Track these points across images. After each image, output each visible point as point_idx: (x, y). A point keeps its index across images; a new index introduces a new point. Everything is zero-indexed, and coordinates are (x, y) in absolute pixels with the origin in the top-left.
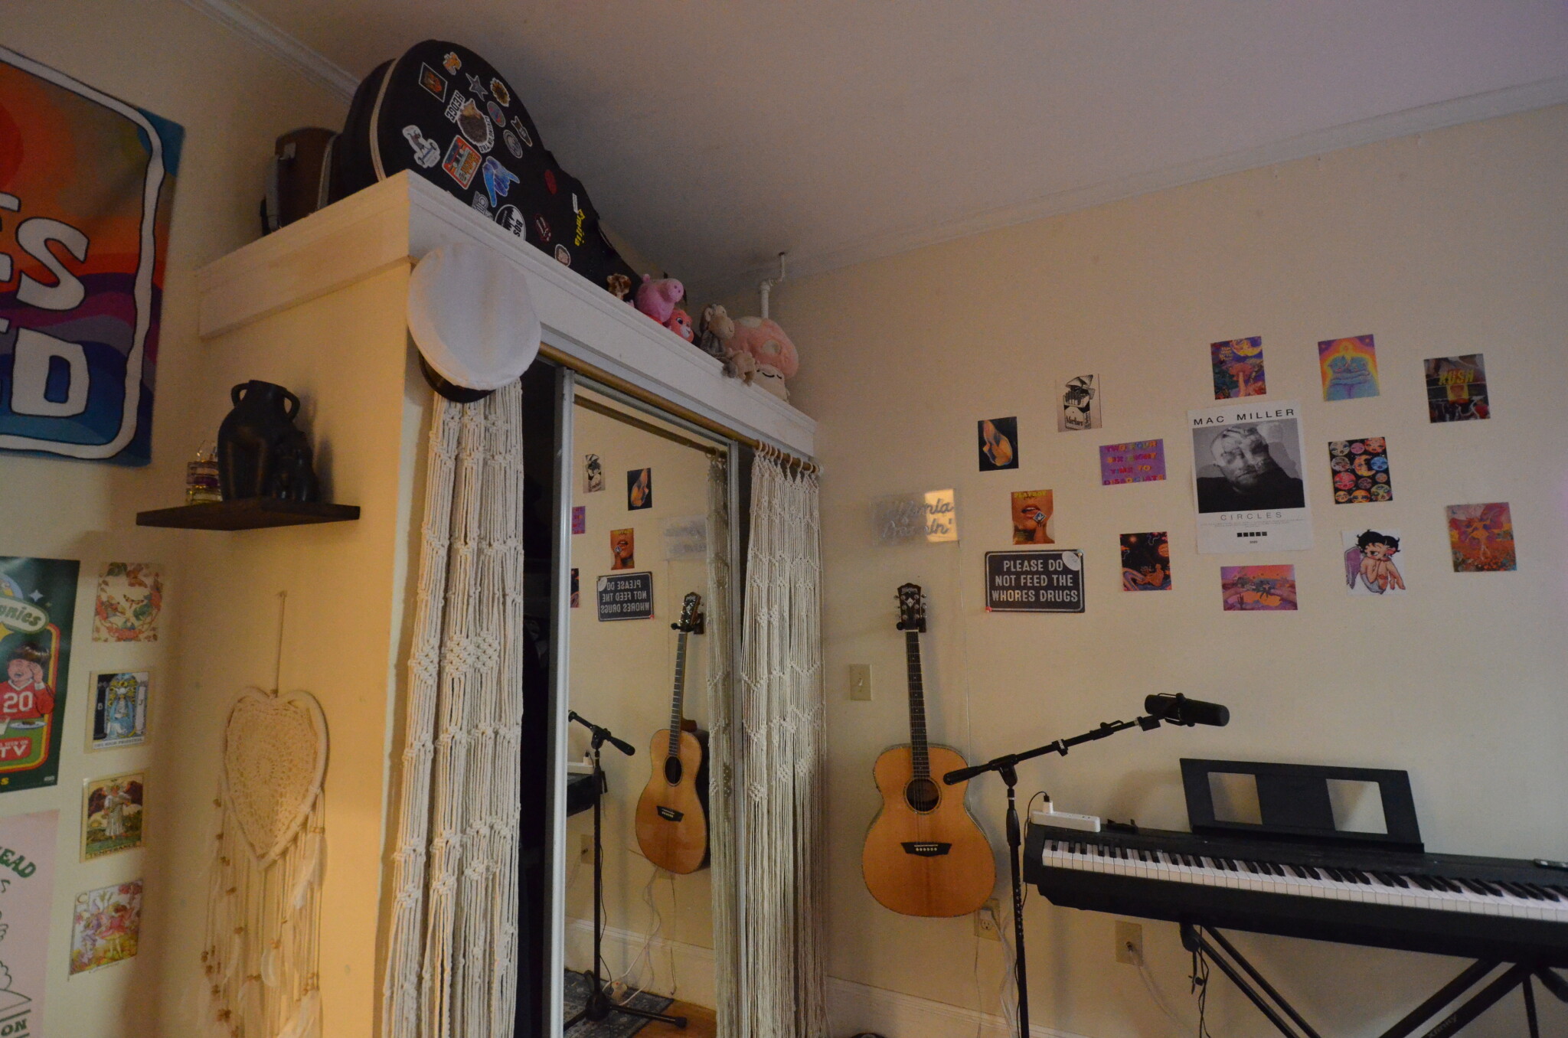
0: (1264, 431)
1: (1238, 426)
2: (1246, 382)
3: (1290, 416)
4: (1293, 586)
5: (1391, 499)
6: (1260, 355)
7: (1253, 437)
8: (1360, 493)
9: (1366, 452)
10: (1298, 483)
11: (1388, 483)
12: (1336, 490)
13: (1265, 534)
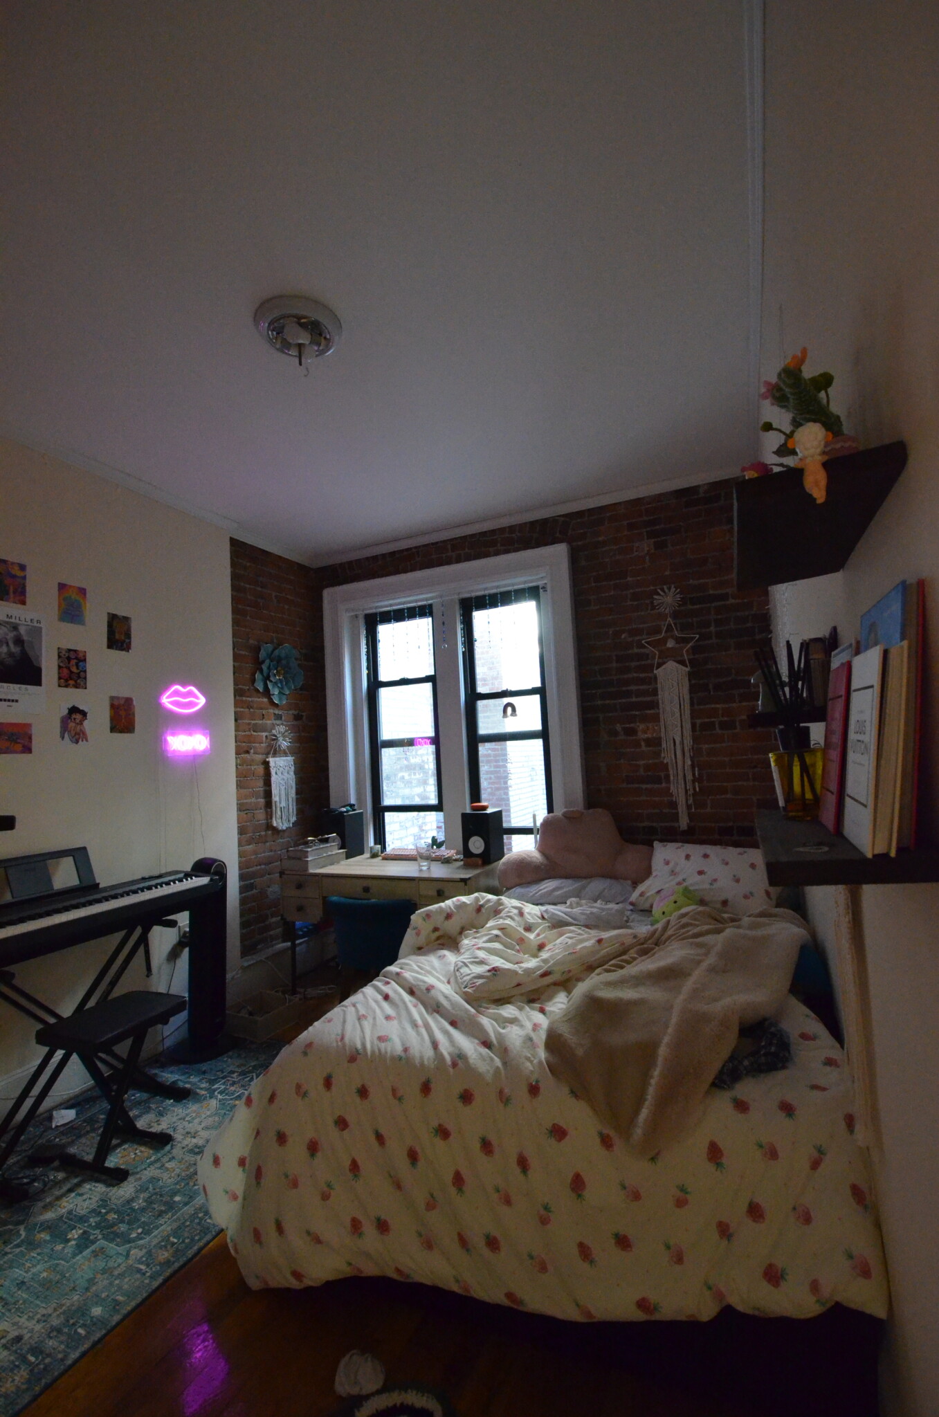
0: (22, 630)
1: (7, 623)
2: (14, 593)
3: (38, 625)
4: (30, 738)
5: (86, 688)
6: (24, 578)
7: (15, 633)
8: (71, 682)
9: (76, 658)
10: (39, 670)
11: (85, 678)
12: (60, 678)
13: (17, 701)
